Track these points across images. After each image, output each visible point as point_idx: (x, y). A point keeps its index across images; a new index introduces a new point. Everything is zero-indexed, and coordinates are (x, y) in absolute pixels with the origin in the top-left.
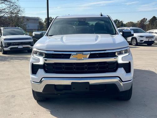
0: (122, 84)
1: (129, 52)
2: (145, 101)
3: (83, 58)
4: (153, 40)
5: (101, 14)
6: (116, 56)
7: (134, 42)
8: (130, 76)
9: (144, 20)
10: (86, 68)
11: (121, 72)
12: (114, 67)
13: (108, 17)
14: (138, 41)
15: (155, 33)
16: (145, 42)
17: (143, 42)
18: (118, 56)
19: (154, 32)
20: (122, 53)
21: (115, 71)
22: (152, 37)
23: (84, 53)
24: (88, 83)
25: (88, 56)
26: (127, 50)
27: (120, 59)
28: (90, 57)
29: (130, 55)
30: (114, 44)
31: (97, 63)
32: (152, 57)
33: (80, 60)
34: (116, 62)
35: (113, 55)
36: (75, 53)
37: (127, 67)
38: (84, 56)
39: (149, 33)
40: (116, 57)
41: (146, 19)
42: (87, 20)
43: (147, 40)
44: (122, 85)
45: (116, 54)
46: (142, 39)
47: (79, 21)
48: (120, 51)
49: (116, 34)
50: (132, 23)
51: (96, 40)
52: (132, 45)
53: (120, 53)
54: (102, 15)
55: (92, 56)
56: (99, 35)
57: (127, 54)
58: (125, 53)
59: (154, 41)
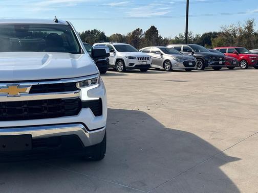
0: (87, 134)
1: (99, 83)
2: (126, 160)
3: (19, 94)
4: (149, 63)
5: (55, 18)
6: (78, 89)
7: (120, 67)
8: (102, 121)
9: (137, 32)
10: (26, 110)
11: (86, 115)
12: (75, 106)
13: (67, 24)
14: (127, 65)
15: (152, 52)
16: (137, 67)
17: (133, 66)
18: (80, 90)
19: (150, 51)
20: (88, 85)
21: (76, 113)
22: (148, 58)
23: (21, 84)
24: (30, 135)
25: (28, 89)
26: (95, 79)
27: (84, 94)
28: (31, 92)
29: (101, 87)
30: (74, 69)
31: (45, 101)
32: (145, 89)
33: (15, 96)
34: (79, 99)
35: (72, 87)
36: (5, 85)
37: (96, 107)
38: (21, 89)
39: (143, 52)
40: (77, 91)
41: (141, 30)
42: (30, 29)
43: (140, 63)
44: (88, 137)
45: (78, 86)
46: (132, 61)
47: (16, 30)
48: (84, 82)
49: (80, 53)
50: (119, 35)
51: (43, 62)
52: (116, 71)
53: (85, 84)
54: (57, 21)
55: (35, 90)
56: (50, 54)
57: (97, 85)
58: (93, 83)
59: (150, 65)
